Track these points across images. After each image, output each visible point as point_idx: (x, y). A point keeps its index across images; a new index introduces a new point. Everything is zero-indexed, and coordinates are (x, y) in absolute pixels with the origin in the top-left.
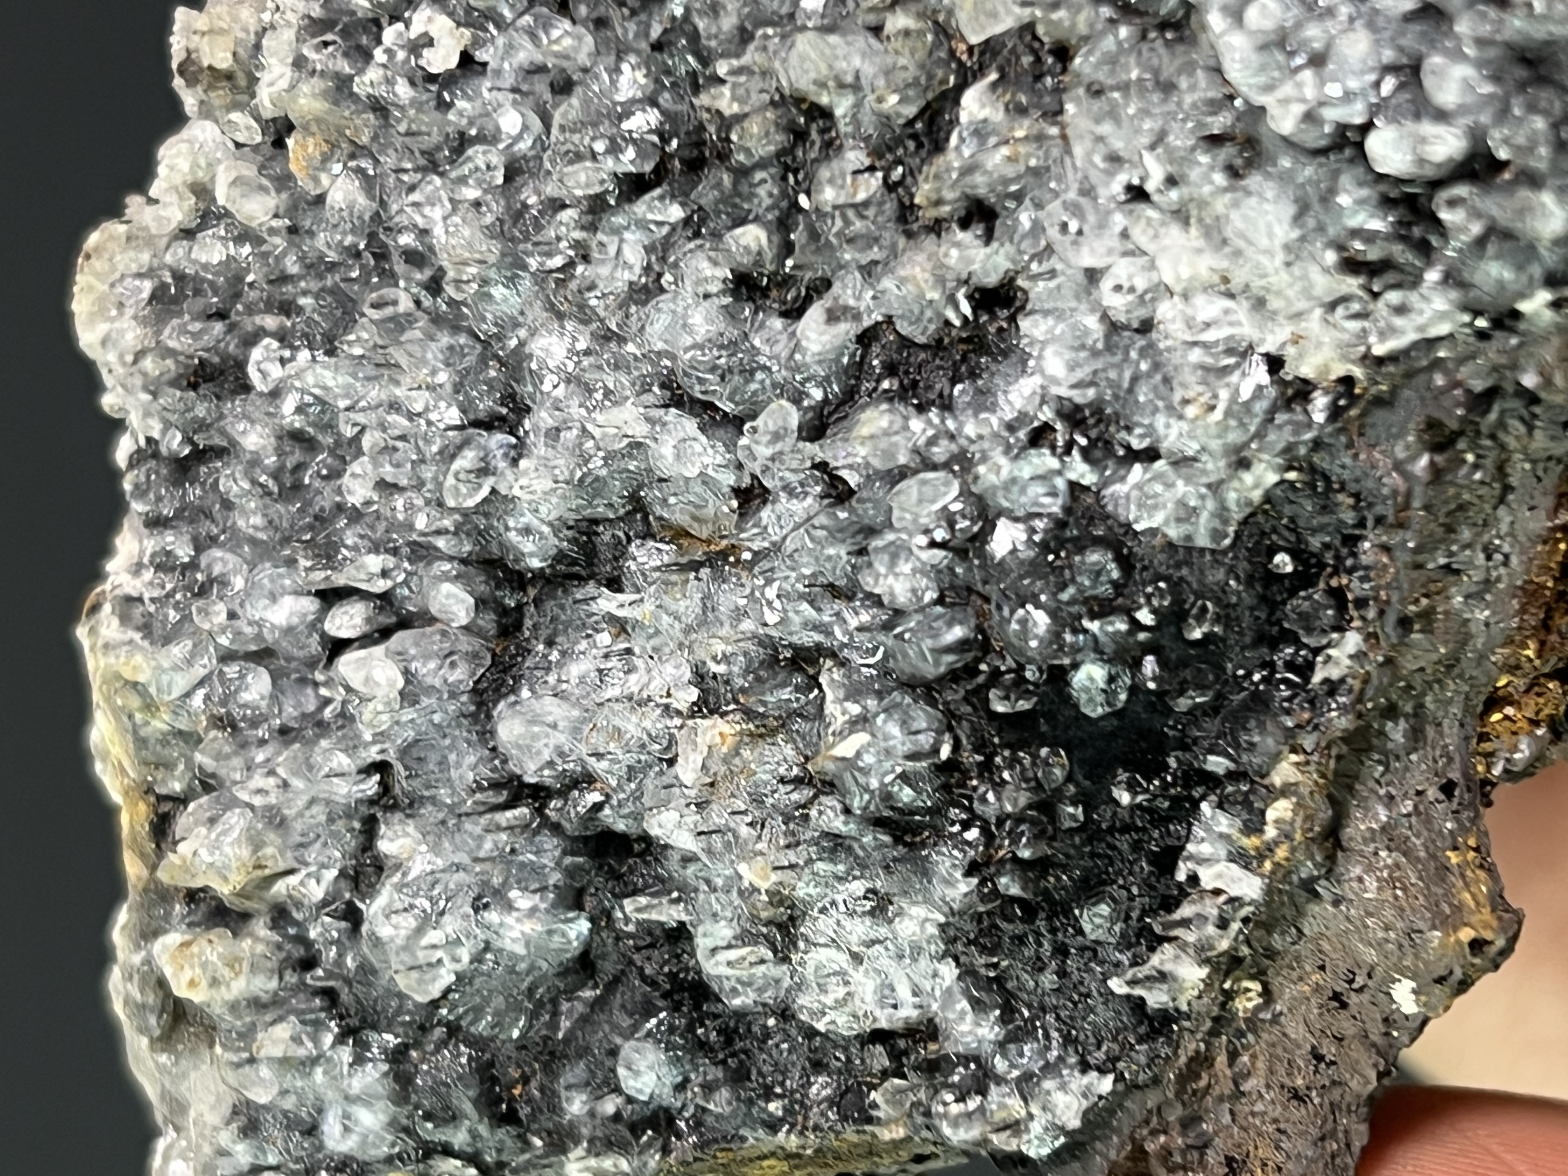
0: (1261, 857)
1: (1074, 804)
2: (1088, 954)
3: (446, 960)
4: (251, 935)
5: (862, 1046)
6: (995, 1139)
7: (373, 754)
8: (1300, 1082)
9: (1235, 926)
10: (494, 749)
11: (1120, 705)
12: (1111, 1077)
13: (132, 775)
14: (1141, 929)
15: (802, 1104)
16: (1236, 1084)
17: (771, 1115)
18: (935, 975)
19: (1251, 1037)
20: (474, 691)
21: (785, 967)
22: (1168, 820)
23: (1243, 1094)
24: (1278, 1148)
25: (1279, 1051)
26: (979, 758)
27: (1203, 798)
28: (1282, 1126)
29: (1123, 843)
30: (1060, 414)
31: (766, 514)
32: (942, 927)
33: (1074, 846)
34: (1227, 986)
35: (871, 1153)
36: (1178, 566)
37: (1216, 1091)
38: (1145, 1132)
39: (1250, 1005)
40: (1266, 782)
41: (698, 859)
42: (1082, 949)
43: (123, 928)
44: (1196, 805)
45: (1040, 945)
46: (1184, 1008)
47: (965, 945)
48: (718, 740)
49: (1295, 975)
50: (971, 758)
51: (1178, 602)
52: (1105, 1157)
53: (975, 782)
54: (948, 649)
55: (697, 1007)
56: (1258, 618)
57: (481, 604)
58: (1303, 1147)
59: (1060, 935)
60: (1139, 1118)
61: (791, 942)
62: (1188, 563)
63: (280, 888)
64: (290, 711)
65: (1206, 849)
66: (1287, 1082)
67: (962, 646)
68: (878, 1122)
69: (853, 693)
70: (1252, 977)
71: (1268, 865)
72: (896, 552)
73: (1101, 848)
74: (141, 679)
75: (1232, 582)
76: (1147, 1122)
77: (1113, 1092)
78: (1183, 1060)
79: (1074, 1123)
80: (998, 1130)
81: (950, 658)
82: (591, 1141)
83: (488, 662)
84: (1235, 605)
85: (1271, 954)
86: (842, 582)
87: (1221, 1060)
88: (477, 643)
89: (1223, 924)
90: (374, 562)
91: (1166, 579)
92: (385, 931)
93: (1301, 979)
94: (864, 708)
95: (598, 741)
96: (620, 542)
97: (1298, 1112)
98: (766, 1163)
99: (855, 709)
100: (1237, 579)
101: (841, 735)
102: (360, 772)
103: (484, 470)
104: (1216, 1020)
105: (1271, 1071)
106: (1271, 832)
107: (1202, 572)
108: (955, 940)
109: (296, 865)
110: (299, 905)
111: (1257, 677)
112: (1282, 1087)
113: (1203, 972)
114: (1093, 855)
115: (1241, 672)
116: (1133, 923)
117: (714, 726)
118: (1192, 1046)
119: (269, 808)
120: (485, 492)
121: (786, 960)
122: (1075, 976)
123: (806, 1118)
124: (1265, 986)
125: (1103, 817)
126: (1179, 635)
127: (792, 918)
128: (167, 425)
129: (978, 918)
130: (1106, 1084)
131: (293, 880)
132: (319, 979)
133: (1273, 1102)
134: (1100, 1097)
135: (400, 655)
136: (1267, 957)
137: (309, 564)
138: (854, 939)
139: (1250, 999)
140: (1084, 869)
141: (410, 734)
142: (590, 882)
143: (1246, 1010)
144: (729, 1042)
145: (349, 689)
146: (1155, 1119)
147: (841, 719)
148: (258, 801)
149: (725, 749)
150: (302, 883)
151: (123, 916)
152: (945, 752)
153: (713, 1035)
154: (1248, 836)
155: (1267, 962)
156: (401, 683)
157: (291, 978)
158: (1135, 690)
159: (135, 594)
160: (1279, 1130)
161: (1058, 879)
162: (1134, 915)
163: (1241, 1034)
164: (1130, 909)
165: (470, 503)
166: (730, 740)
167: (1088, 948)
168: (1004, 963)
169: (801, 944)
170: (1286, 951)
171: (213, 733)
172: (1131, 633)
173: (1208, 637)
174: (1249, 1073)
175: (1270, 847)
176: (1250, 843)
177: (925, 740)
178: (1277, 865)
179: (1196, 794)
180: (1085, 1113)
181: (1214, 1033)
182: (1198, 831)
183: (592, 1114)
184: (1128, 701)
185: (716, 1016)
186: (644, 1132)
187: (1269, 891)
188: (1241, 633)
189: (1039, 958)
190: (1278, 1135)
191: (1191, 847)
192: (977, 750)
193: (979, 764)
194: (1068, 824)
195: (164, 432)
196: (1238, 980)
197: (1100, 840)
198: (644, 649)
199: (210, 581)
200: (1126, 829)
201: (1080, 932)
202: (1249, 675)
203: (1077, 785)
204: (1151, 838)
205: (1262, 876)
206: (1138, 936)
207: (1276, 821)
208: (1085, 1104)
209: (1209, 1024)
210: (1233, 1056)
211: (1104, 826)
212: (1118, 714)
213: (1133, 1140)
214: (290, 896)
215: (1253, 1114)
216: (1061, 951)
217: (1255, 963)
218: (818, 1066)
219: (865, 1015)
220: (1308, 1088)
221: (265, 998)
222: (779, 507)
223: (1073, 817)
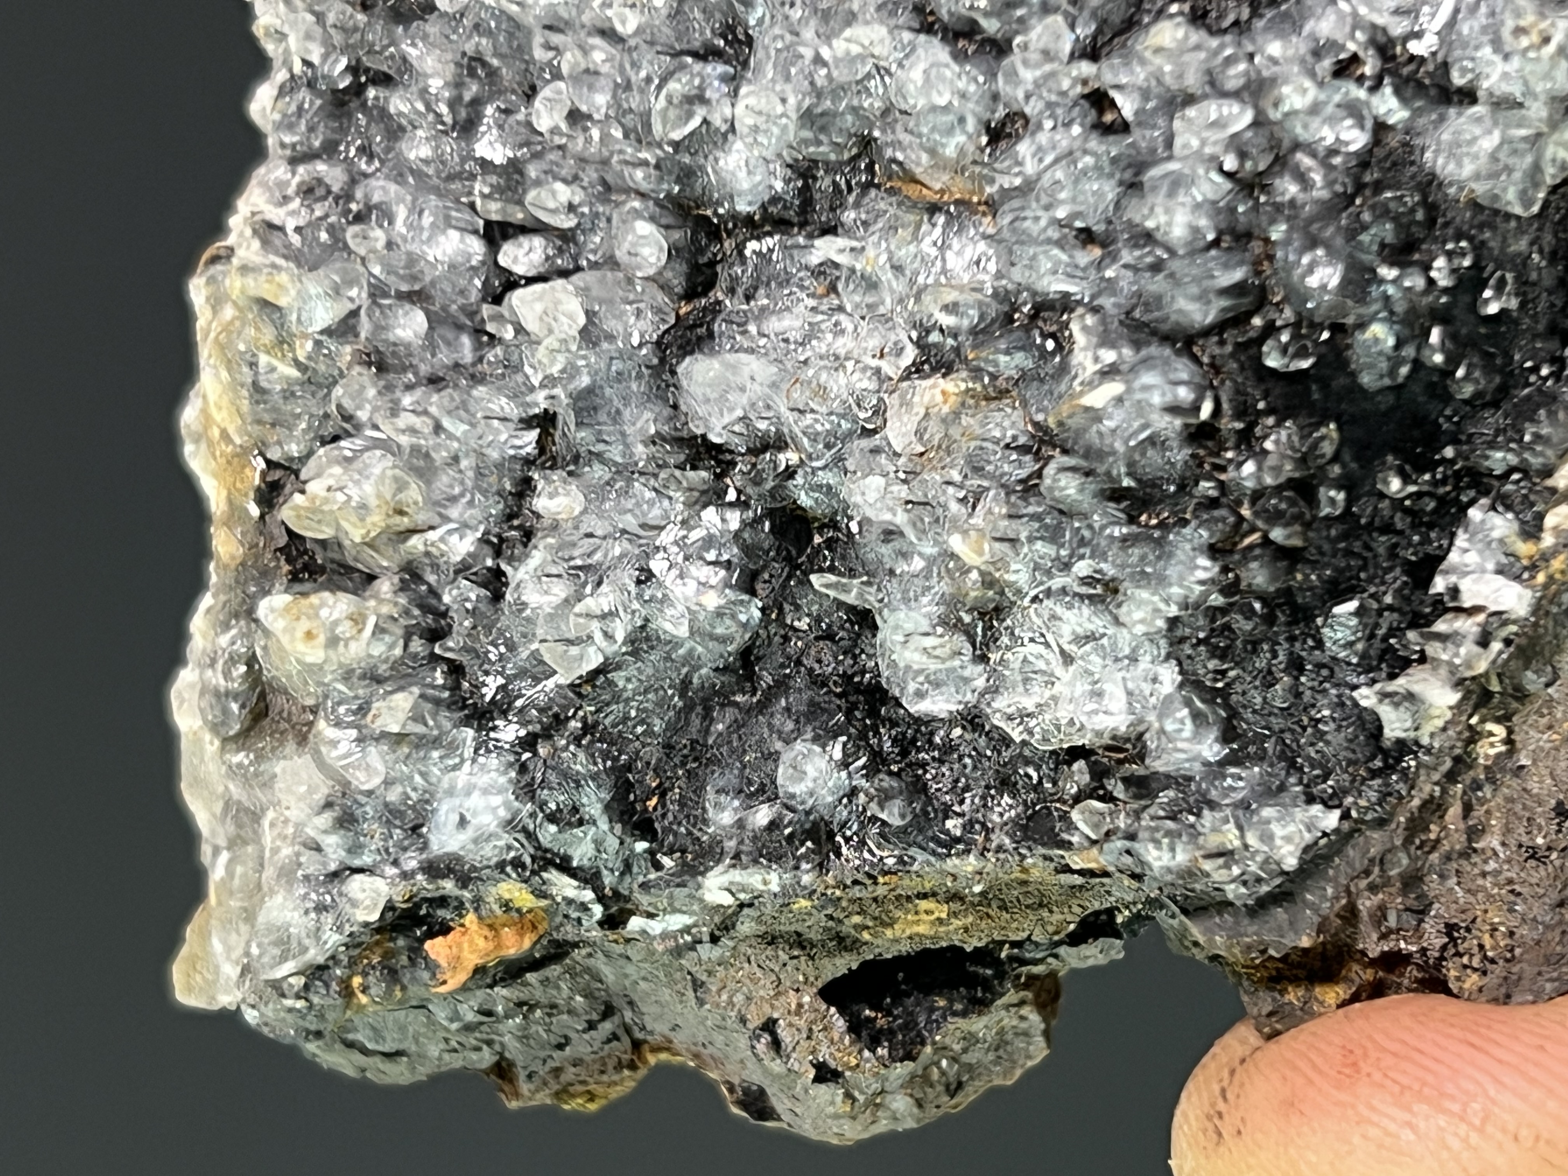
0: (1533, 568)
1: (1339, 488)
2: (1325, 672)
3: (598, 637)
4: (376, 597)
5: (1057, 764)
6: (1207, 866)
7: (540, 401)
8: (1540, 841)
9: (1496, 646)
10: (675, 407)
11: (1400, 380)
12: (1336, 814)
13: (238, 441)
14: (1384, 652)
15: (983, 825)
16: (1470, 840)
17: (947, 833)
18: (1155, 680)
19: (1488, 791)
20: (658, 343)
21: (981, 668)
22: (1431, 526)
23: (1475, 850)
24: (1511, 911)
25: (1518, 807)
26: (1239, 425)
27: (1472, 503)
28: (1517, 888)
29: (1382, 542)
30: (1372, 42)
31: (1024, 148)
32: (1173, 622)
33: (1328, 537)
34: (1474, 720)
35: (1041, 905)
36: (1481, 227)
37: (1446, 846)
38: (1363, 883)
39: (1492, 752)
40: (1549, 482)
41: (902, 534)
42: (1319, 666)
43: (208, 611)
44: (1463, 509)
45: (1275, 655)
46: (1425, 741)
47: (1194, 646)
48: (939, 398)
49: (1544, 721)
50: (1230, 425)
51: (1477, 266)
52: (1316, 910)
53: (1230, 455)
54: (1225, 292)
55: (873, 713)
56: (1553, 305)
57: (674, 252)
58: (1539, 910)
59: (1298, 645)
60: (1359, 866)
61: (991, 639)
62: (1493, 227)
63: (416, 543)
64: (444, 357)
65: (1472, 558)
66: (1525, 839)
67: (1237, 290)
68: (1068, 845)
69: (1106, 340)
70: (1498, 720)
71: (1541, 578)
72: (1177, 183)
73: (1357, 546)
74: (282, 302)
75: (1536, 257)
76: (1367, 873)
77: (1336, 831)
78: (1416, 802)
79: (1291, 863)
80: (1209, 856)
81: (1224, 303)
82: (737, 856)
83: (673, 321)
84: (1534, 284)
85: (1521, 695)
86: (1099, 228)
87: (1454, 811)
88: (662, 298)
89: (1484, 642)
90: (564, 193)
91: (1471, 239)
92: (532, 597)
93: (1550, 727)
94: (1120, 355)
95: (799, 396)
96: (841, 192)
97: (1537, 874)
98: (924, 905)
99: (1109, 356)
100: (1541, 252)
101: (1090, 385)
102: (521, 420)
103: (699, 98)
104: (1457, 760)
105: (1507, 830)
106: (1548, 540)
107: (1504, 239)
108: (1182, 640)
109: (437, 520)
110: (435, 567)
111: (1545, 371)
112: (1520, 846)
113: (1454, 697)
114: (1349, 553)
115: (1529, 364)
116: (1377, 643)
117: (934, 386)
118: (1427, 788)
119: (415, 450)
120: (695, 123)
121: (983, 659)
122: (1307, 695)
123: (987, 839)
124: (1510, 731)
125: (1364, 510)
126: (1473, 306)
127: (998, 610)
128: (330, 49)
129: (1214, 612)
130: (1331, 820)
131: (432, 535)
132: (450, 649)
133: (1509, 861)
134: (1325, 834)
135: (583, 292)
136: (1517, 699)
137: (487, 190)
138: (1066, 631)
139: (1492, 745)
140: (1336, 569)
141: (585, 381)
142: (765, 567)
143: (1487, 757)
144: (904, 753)
145: (520, 329)
146: (1376, 870)
147: (1091, 368)
148: (404, 440)
149: (946, 409)
150: (442, 539)
151: (207, 601)
152: (1206, 410)
153: (887, 745)
154: (1525, 541)
155: (1515, 705)
156: (582, 320)
157: (417, 645)
158: (1417, 364)
159: (277, 222)
160: (1512, 891)
161: (1307, 577)
162: (1381, 632)
163: (1477, 786)
164: (1377, 625)
165: (677, 135)
166: (952, 399)
167: (1324, 666)
168: (1232, 674)
169: (1005, 640)
170: (1536, 695)
171: (357, 369)
172: (1427, 292)
173: (1503, 311)
174: (1483, 831)
175: (1546, 557)
176: (1525, 549)
177: (1184, 394)
178: (1551, 579)
179: (1464, 499)
180: (1306, 849)
181: (1451, 777)
182: (1461, 539)
183: (740, 824)
184: (1408, 377)
185: (894, 724)
186: (802, 844)
187: (1537, 609)
188: (1535, 318)
189: (1270, 672)
190: (1512, 898)
191: (1453, 557)
192: (1238, 415)
193: (1238, 432)
194: (1326, 511)
195: (325, 57)
196: (1483, 721)
197: (1358, 538)
198: (857, 306)
199: (369, 208)
200: (1388, 528)
201: (1320, 644)
202: (1536, 369)
203: (1344, 466)
204: (1410, 544)
205: (1532, 588)
206: (1381, 659)
207: (1555, 528)
208: (1308, 838)
209: (1448, 764)
210: (1468, 809)
211: (1363, 521)
212: (1397, 389)
213: (1348, 892)
214: (427, 554)
215: (1484, 875)
216: (1296, 666)
217: (1503, 704)
218: (1006, 784)
219: (1071, 723)
220: (1549, 849)
221: (383, 669)
222: (1043, 138)
223: (1332, 502)
